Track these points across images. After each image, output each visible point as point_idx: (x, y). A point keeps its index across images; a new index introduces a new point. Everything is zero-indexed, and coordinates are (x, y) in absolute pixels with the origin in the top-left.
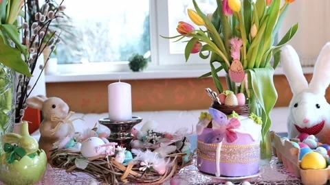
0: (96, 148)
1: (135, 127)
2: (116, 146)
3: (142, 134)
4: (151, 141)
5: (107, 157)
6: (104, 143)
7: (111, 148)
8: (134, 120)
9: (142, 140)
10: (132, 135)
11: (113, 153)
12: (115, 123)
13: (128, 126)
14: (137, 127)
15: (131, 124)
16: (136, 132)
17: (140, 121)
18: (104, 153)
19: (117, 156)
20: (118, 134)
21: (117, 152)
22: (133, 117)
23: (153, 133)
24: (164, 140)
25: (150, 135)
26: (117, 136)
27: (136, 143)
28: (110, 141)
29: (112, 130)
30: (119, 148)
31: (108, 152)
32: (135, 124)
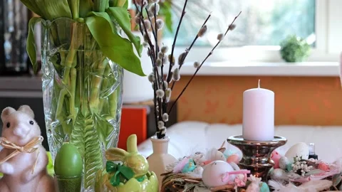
0: (222, 175)
1: (278, 150)
2: (248, 175)
3: (287, 161)
4: (299, 172)
5: (236, 188)
6: (232, 170)
7: (242, 176)
8: (275, 141)
9: (286, 170)
10: (272, 161)
11: (243, 184)
12: (250, 144)
13: (267, 149)
14: (280, 151)
15: (270, 146)
16: (278, 157)
17: (284, 142)
18: (232, 183)
19: (249, 187)
20: (253, 159)
21: (249, 183)
22: (275, 137)
23: (302, 160)
24: (318, 171)
25: (298, 163)
26: (251, 161)
27: (278, 173)
28: (242, 167)
29: (245, 153)
30: (253, 177)
31: (237, 181)
32: (276, 146)
